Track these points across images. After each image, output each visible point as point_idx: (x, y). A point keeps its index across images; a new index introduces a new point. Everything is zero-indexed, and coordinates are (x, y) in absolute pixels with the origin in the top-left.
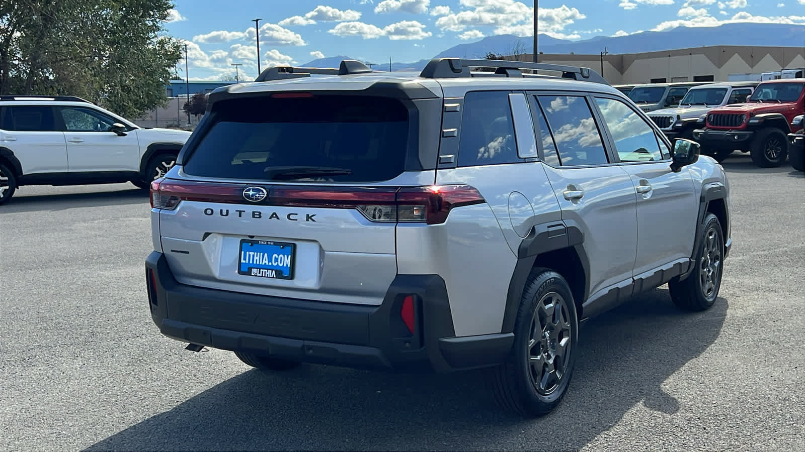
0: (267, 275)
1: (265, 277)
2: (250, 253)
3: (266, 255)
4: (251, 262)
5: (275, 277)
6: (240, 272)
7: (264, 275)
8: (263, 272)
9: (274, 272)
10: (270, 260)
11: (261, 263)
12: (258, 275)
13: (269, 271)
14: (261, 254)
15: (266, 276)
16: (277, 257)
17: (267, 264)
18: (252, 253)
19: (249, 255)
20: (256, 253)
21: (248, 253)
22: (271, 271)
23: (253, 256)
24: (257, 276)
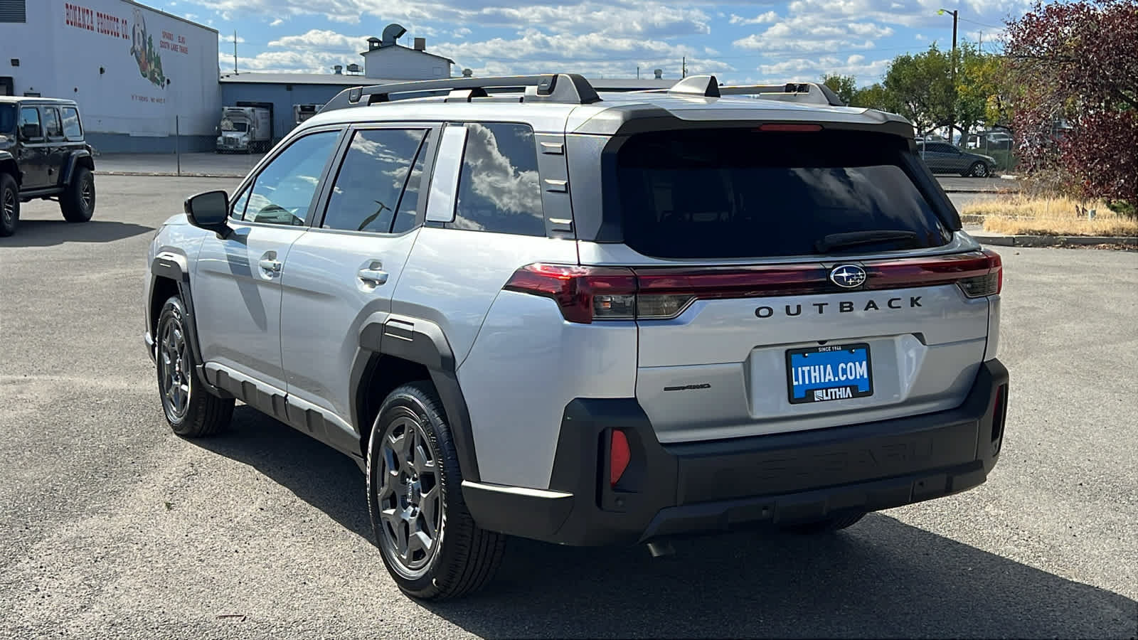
0: (840, 395)
1: (836, 399)
2: (804, 368)
3: (829, 366)
4: (807, 382)
5: (851, 396)
6: (792, 400)
7: (834, 397)
8: (831, 393)
9: (848, 389)
10: (836, 374)
11: (823, 381)
12: (825, 398)
13: (841, 389)
14: (822, 367)
15: (838, 397)
16: (844, 367)
17: (833, 380)
18: (806, 369)
19: (803, 372)
20: (812, 367)
21: (800, 369)
22: (844, 389)
23: (809, 371)
24: (823, 400)
